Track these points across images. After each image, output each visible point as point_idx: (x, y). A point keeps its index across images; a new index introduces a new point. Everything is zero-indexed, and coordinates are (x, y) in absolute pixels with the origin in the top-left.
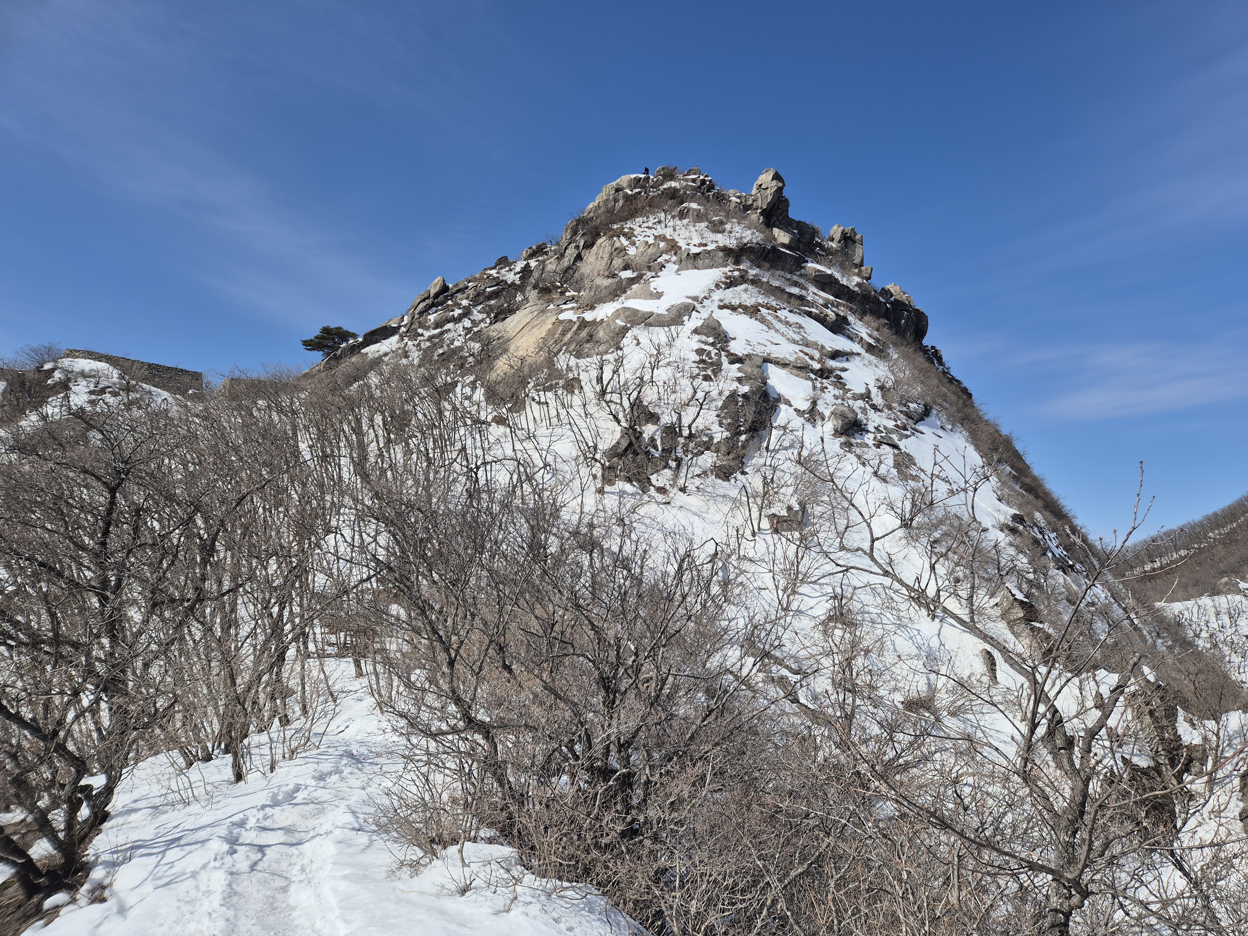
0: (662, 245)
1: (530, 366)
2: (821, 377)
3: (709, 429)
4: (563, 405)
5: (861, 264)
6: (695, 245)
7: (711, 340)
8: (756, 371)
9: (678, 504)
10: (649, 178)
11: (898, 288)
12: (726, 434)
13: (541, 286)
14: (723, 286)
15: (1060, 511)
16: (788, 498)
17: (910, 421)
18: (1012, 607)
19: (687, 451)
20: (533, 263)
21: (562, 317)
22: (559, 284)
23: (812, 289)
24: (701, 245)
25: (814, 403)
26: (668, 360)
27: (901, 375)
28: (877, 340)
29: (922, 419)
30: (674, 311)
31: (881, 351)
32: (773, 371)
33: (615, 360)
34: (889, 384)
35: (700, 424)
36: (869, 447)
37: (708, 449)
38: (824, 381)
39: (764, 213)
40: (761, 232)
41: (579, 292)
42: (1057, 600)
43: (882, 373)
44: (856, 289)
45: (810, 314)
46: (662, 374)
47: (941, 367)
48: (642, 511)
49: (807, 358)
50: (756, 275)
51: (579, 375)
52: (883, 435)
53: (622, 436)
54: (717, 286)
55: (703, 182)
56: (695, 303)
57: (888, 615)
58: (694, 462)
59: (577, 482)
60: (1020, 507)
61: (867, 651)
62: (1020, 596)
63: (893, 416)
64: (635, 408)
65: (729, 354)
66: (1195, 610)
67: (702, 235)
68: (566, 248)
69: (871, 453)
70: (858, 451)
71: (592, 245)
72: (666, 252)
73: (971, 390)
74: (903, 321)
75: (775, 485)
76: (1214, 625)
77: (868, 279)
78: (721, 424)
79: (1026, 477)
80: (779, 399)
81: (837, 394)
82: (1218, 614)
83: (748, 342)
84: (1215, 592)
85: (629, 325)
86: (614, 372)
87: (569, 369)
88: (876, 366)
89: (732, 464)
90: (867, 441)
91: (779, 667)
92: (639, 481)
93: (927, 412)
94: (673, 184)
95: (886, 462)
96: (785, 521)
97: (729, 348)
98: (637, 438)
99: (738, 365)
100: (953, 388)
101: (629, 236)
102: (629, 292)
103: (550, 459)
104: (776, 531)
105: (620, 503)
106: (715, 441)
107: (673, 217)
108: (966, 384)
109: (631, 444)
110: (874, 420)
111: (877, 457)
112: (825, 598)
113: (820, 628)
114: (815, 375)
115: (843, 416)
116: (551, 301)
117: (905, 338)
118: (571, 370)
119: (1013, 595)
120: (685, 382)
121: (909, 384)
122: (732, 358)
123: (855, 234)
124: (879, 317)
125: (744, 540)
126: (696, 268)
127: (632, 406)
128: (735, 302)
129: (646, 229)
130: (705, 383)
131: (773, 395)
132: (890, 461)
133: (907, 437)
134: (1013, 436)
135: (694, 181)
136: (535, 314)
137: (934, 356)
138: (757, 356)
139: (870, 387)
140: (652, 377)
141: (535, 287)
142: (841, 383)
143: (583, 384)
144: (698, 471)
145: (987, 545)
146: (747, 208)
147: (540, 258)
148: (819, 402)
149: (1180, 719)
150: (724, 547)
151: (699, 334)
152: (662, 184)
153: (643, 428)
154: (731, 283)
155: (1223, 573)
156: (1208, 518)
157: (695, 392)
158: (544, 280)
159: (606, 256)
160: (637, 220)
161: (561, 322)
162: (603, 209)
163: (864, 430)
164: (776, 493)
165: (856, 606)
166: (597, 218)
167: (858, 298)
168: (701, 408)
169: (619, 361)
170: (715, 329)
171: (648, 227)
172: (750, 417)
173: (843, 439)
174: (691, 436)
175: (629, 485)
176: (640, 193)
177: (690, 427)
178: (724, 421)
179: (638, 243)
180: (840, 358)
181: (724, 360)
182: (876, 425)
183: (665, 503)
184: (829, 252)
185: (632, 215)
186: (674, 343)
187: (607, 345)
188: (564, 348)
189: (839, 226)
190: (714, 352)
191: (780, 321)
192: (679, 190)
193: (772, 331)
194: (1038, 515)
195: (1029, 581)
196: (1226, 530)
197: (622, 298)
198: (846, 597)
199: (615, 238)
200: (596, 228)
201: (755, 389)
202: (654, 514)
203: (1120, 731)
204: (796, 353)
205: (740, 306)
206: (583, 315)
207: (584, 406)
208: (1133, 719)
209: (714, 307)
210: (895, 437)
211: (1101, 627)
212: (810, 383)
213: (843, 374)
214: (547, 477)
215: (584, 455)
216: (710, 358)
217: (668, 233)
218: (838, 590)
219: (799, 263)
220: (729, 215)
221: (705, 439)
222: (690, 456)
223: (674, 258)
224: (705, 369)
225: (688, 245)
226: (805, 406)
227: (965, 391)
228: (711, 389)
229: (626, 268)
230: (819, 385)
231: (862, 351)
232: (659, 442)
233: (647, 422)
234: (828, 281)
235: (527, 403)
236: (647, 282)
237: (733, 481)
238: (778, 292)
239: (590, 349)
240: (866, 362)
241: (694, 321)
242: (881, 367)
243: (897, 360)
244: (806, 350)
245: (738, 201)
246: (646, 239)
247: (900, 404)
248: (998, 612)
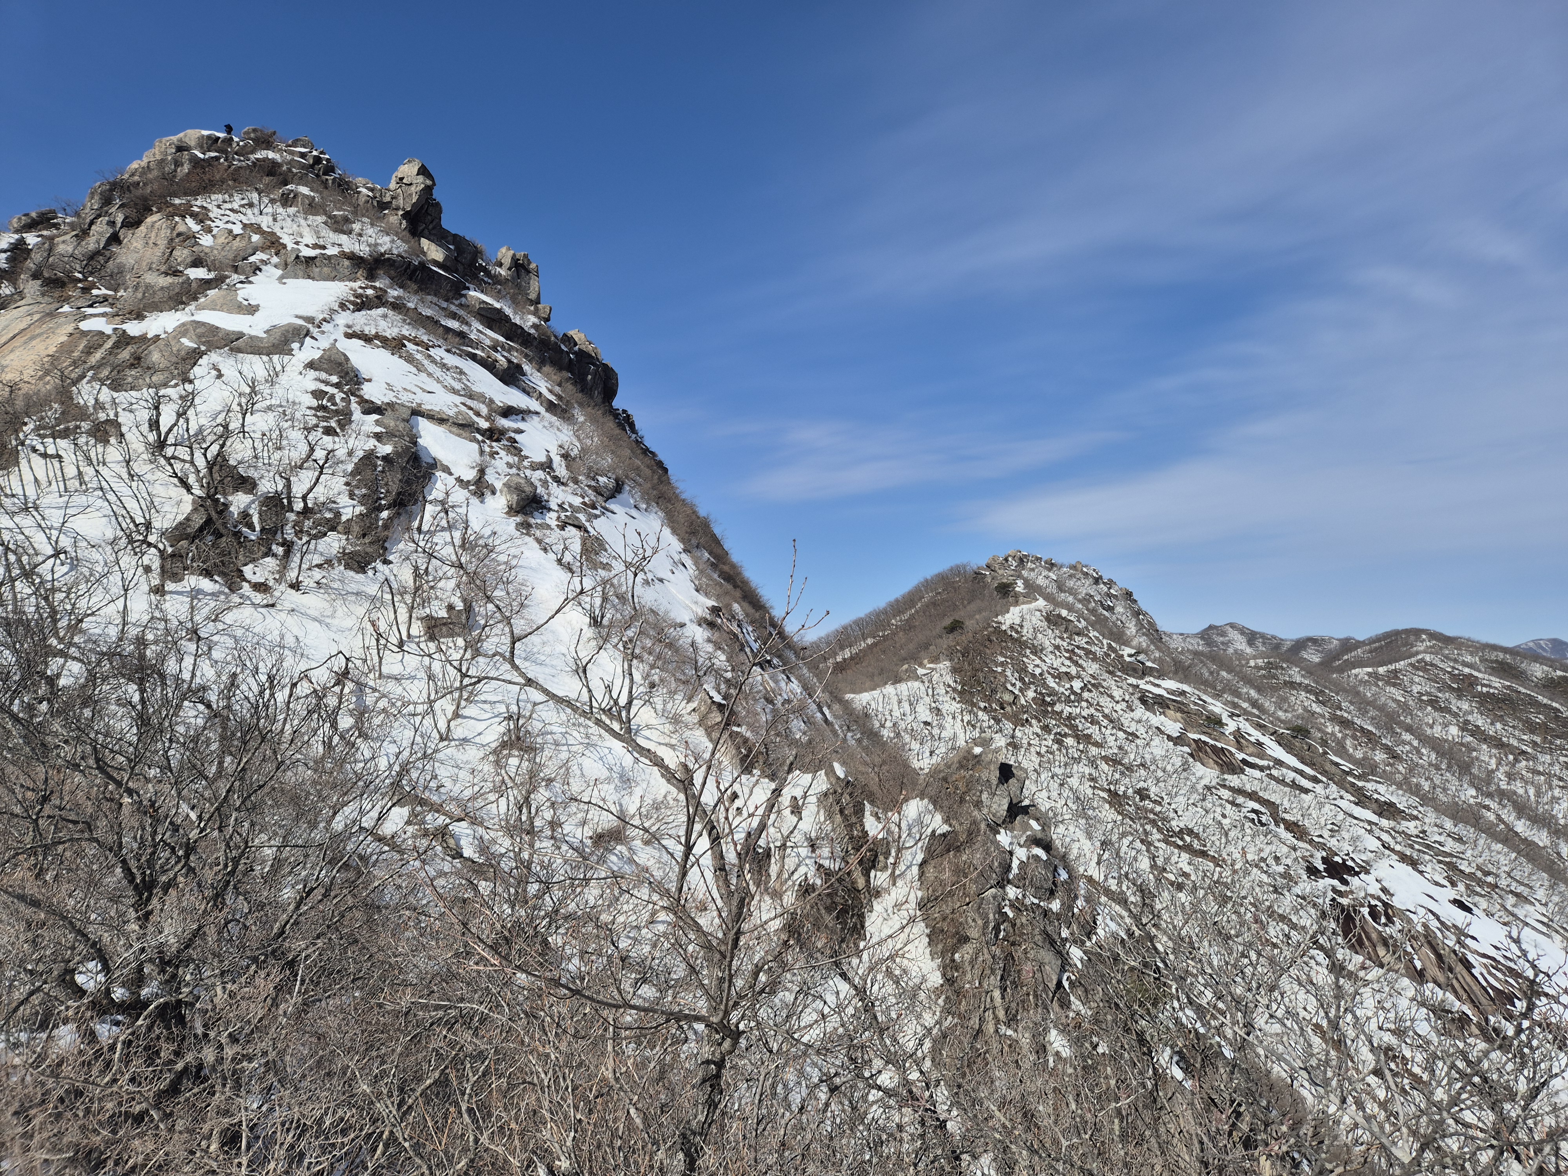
0: (255, 238)
1: (28, 397)
2: (491, 438)
3: (334, 502)
4: (89, 459)
5: (537, 302)
6: (307, 246)
7: (334, 379)
8: (401, 426)
9: (288, 605)
10: (232, 139)
11: (582, 336)
12: (359, 509)
13: (46, 275)
14: (351, 307)
15: (758, 601)
16: (448, 594)
17: (600, 498)
18: (710, 711)
19: (301, 531)
20: (31, 239)
21: (85, 326)
22: (80, 276)
23: (476, 325)
24: (316, 246)
25: (482, 472)
26: (268, 403)
27: (589, 442)
28: (559, 397)
29: (613, 496)
30: (277, 335)
31: (565, 411)
32: (424, 426)
33: (181, 397)
34: (575, 452)
35: (320, 494)
36: (552, 529)
37: (333, 529)
38: (494, 444)
39: (406, 215)
40: (403, 241)
41: (116, 290)
42: (755, 700)
43: (566, 439)
44: (532, 331)
45: (474, 357)
46: (258, 422)
47: (634, 436)
48: (229, 618)
49: (471, 413)
50: (398, 298)
51: (116, 415)
52: (568, 514)
53: (195, 510)
54: (343, 306)
55: (317, 160)
56: (310, 326)
57: (575, 733)
58: (312, 546)
59: (115, 578)
60: (718, 598)
61: (550, 781)
62: (718, 698)
63: (579, 491)
64: (216, 468)
65: (362, 401)
66: (881, 700)
67: (317, 233)
68: (92, 223)
69: (554, 537)
70: (538, 533)
71: (137, 223)
72: (263, 249)
73: (667, 464)
74: (590, 377)
75: (431, 578)
76: (897, 713)
77: (547, 320)
78: (352, 496)
79: (724, 564)
80: (434, 464)
81: (511, 461)
82: (900, 702)
83: (389, 386)
84: (897, 680)
85: (203, 348)
86: (179, 415)
87: (99, 405)
88: (558, 429)
89: (369, 550)
90: (548, 521)
91: (437, 815)
92: (222, 574)
93: (618, 489)
94: (271, 155)
95: (571, 547)
96: (444, 624)
97: (362, 393)
98: (220, 513)
99: (375, 417)
100: (647, 461)
101: (202, 217)
102: (202, 300)
103: (65, 542)
104: (432, 638)
105: (192, 608)
106: (344, 518)
107: (272, 201)
108: (661, 457)
109: (209, 522)
110: (557, 495)
111: (561, 542)
112: (498, 720)
113: (491, 758)
114: (483, 435)
115: (518, 489)
116: (66, 300)
117: (592, 397)
118: (103, 408)
119: (711, 698)
120: (296, 435)
121: (597, 454)
122: (367, 406)
123: (529, 263)
124: (561, 369)
125: (387, 652)
126: (309, 277)
127: (210, 466)
128: (370, 330)
129: (228, 212)
130: (327, 439)
131: (426, 459)
132: (576, 547)
133: (596, 517)
134: (711, 517)
135: (303, 155)
136: (36, 317)
137: (625, 422)
138: (403, 406)
139: (552, 455)
140: (243, 425)
141: (35, 276)
142: (515, 448)
143: (124, 429)
144: (317, 560)
145: (684, 642)
146: (383, 206)
147: (45, 233)
148: (488, 471)
149: (867, 814)
150: (359, 663)
151: (316, 370)
152: (252, 152)
153: (230, 498)
154: (362, 304)
155: (904, 660)
156: (891, 605)
157: (312, 450)
158: (52, 267)
159: (163, 243)
160: (213, 197)
161: (84, 334)
162: (155, 173)
163: (544, 507)
164: (432, 588)
165: (536, 726)
166: (144, 184)
167: (535, 343)
168: (321, 473)
169: (188, 400)
170: (340, 364)
171: (231, 210)
172: (395, 488)
173: (519, 519)
174: (306, 512)
175: (207, 581)
176: (217, 159)
177: (304, 498)
178: (357, 492)
179: (215, 231)
180: (514, 417)
181: (354, 406)
182: (560, 502)
183: (267, 606)
184: (497, 279)
185: (207, 188)
186: (278, 380)
187: (166, 374)
188: (90, 373)
189: (509, 249)
190: (339, 396)
191: (434, 361)
192: (279, 165)
193: (424, 375)
194: (736, 607)
195: (727, 681)
196: (906, 616)
197: (192, 307)
198: (524, 716)
199: (177, 219)
200: (145, 199)
201: (400, 450)
202: (248, 621)
203: (813, 835)
204: (456, 406)
205: (377, 336)
206: (124, 326)
207: (128, 462)
208: (826, 820)
209: (339, 334)
210: (582, 517)
211: (797, 727)
212: (475, 446)
213: (518, 437)
214: (61, 570)
215: (129, 536)
216: (335, 404)
217: (265, 222)
218: (514, 708)
219: (457, 291)
220: (357, 211)
221: (328, 515)
222: (305, 539)
223: (275, 260)
224: (326, 419)
225: (297, 243)
226: (470, 475)
227: (660, 464)
228: (337, 446)
229: (197, 263)
230: (487, 449)
231: (542, 410)
232: (255, 519)
233: (236, 489)
234: (496, 317)
235: (22, 455)
236: (232, 288)
237: (370, 573)
238: (430, 324)
239: (136, 378)
240: (546, 424)
241: (310, 351)
242: (565, 431)
243: (583, 423)
244: (469, 402)
245: (370, 194)
246: (230, 226)
247: (588, 476)
248: (695, 718)
